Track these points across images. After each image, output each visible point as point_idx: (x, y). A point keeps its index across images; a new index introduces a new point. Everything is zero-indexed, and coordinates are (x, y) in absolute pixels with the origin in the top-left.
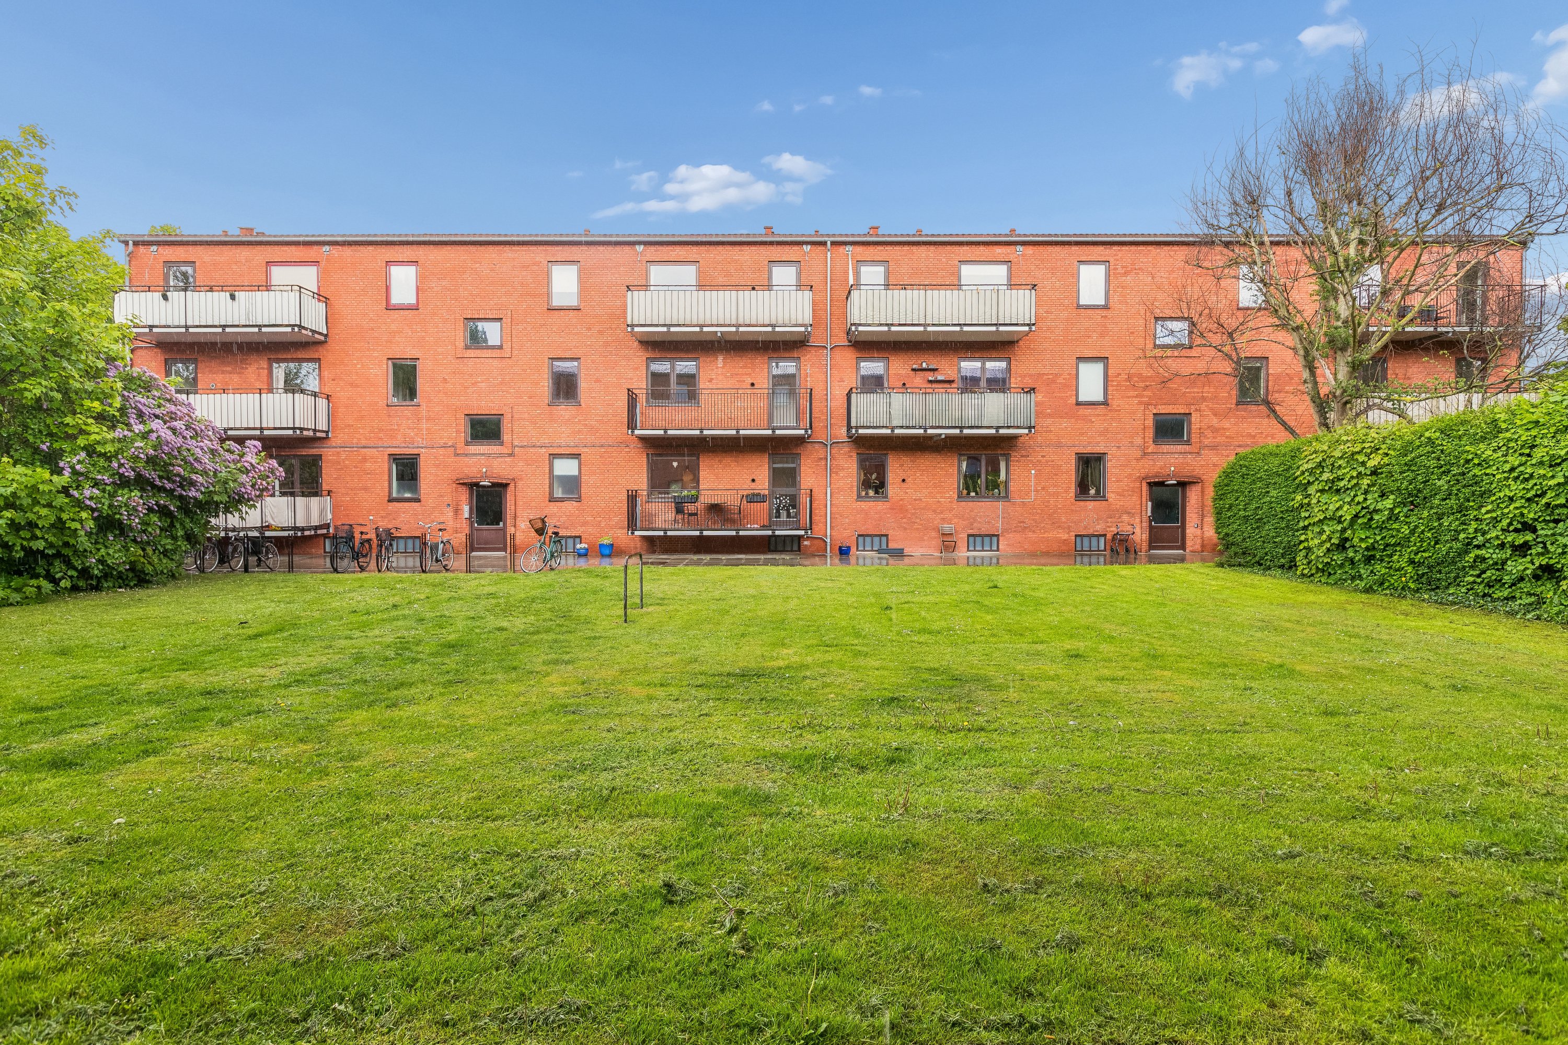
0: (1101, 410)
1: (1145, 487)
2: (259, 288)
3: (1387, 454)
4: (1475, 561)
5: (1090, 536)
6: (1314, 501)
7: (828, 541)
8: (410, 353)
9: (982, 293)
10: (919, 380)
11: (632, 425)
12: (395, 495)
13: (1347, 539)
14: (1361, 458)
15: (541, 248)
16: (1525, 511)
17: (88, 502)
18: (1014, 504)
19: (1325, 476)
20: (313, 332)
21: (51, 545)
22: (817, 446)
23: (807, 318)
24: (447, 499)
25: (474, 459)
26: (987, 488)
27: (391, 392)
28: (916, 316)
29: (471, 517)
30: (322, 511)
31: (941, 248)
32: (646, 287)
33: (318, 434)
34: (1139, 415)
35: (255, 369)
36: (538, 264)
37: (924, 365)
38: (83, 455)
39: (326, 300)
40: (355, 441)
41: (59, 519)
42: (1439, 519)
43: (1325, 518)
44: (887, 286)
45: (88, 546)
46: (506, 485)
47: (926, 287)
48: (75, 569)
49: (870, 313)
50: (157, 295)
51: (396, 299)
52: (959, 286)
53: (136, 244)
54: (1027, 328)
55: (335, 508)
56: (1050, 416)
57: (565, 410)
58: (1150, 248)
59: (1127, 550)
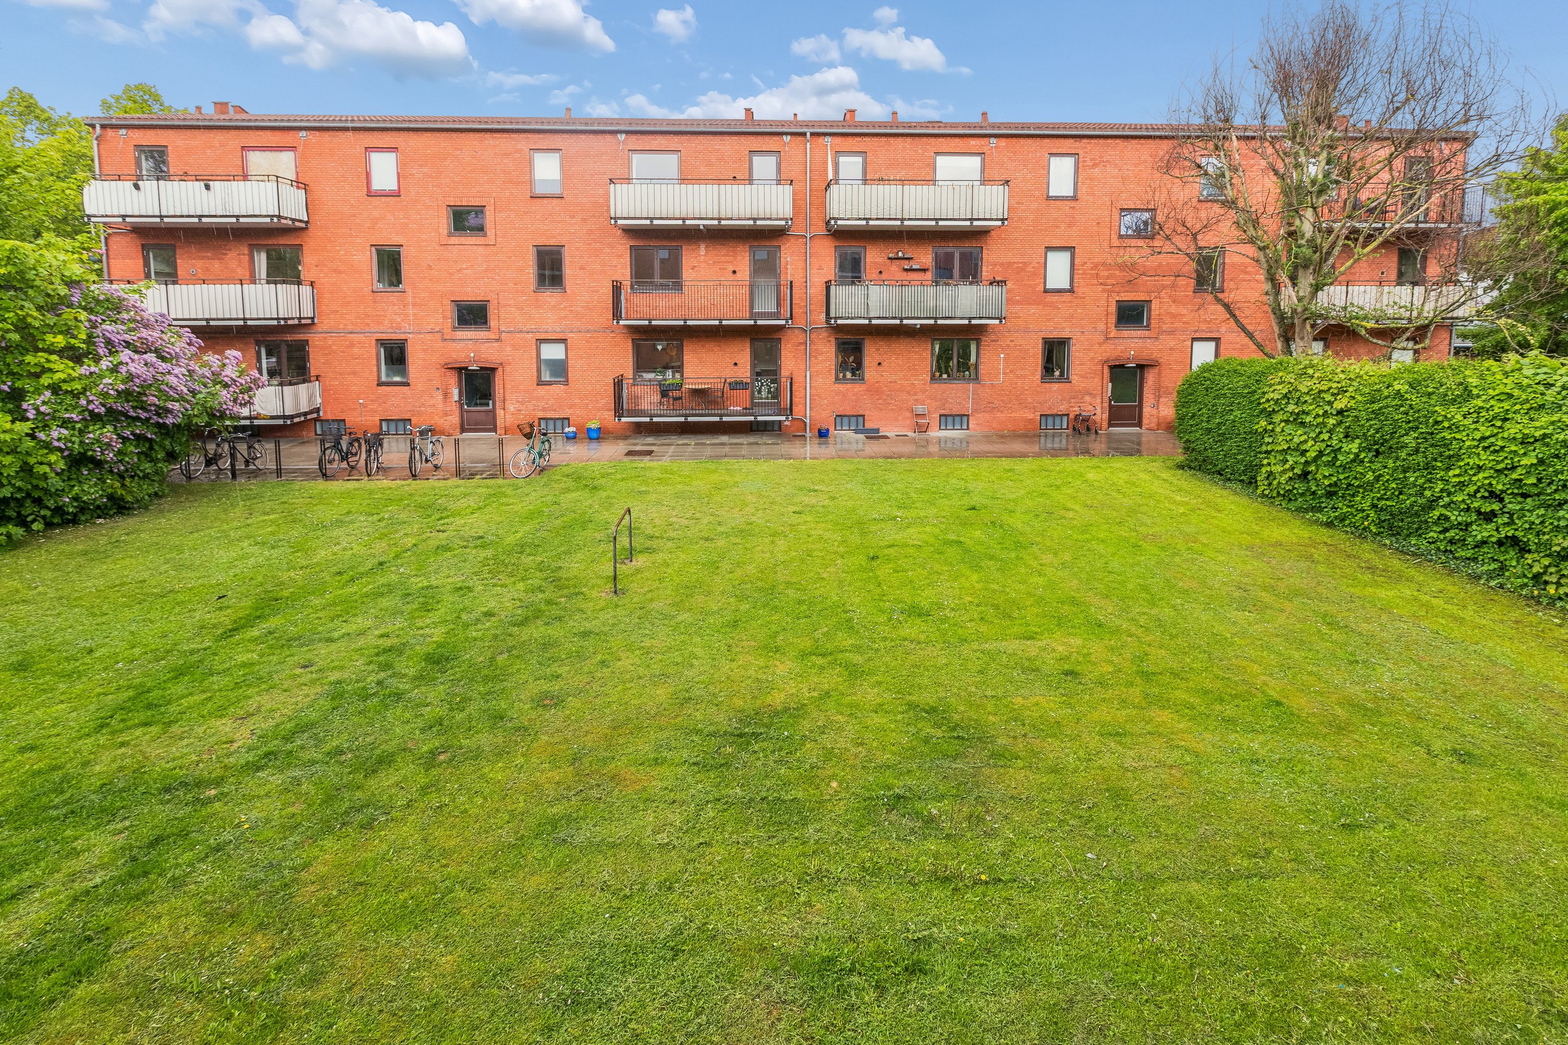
0: (1067, 297)
1: (1106, 371)
2: (234, 178)
3: (1353, 398)
4: (1439, 519)
5: (1054, 416)
6: (1278, 429)
7: (808, 421)
8: (396, 240)
9: (957, 188)
10: (895, 268)
11: (617, 315)
12: (384, 379)
13: (1309, 473)
14: (1328, 397)
15: (522, 135)
16: (1494, 482)
17: (56, 444)
18: (984, 385)
19: (1291, 408)
20: (293, 220)
21: (20, 489)
22: (796, 331)
23: (788, 212)
24: (437, 383)
25: (462, 344)
26: (958, 371)
27: (376, 278)
28: (893, 211)
29: (460, 399)
30: (311, 398)
31: (917, 139)
32: (628, 180)
33: (303, 322)
34: (1103, 302)
35: (236, 257)
36: (521, 150)
37: (900, 254)
38: (48, 394)
39: (306, 187)
40: (341, 326)
41: (26, 463)
42: (1405, 472)
43: (1289, 448)
44: (865, 181)
45: (60, 485)
46: (494, 370)
47: (903, 182)
48: (48, 508)
49: (849, 207)
50: (129, 185)
51: (376, 185)
52: (934, 181)
53: (103, 127)
54: (999, 223)
55: (324, 392)
56: (1019, 302)
57: (550, 296)
58: (1118, 141)
59: (1088, 429)
